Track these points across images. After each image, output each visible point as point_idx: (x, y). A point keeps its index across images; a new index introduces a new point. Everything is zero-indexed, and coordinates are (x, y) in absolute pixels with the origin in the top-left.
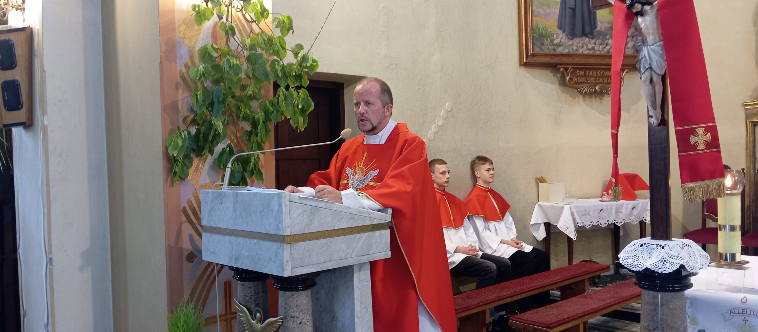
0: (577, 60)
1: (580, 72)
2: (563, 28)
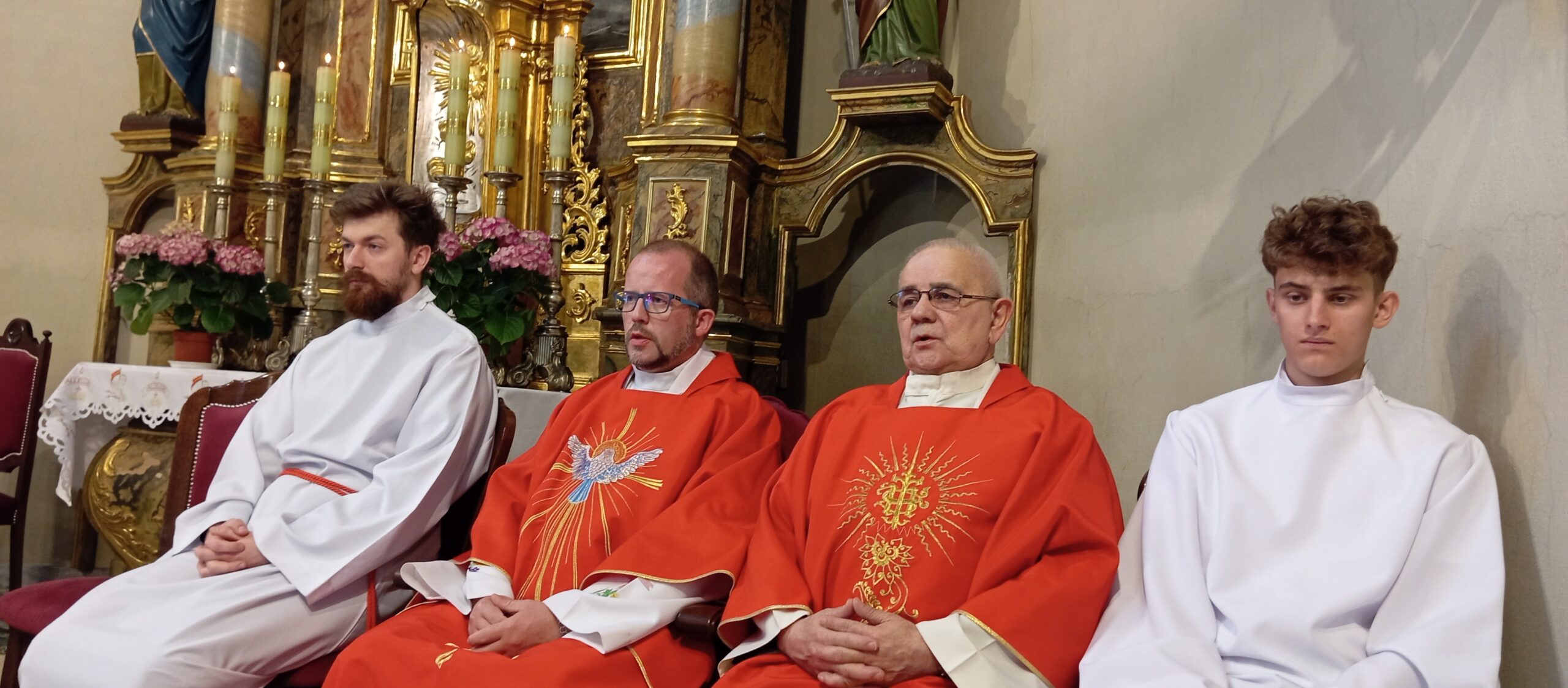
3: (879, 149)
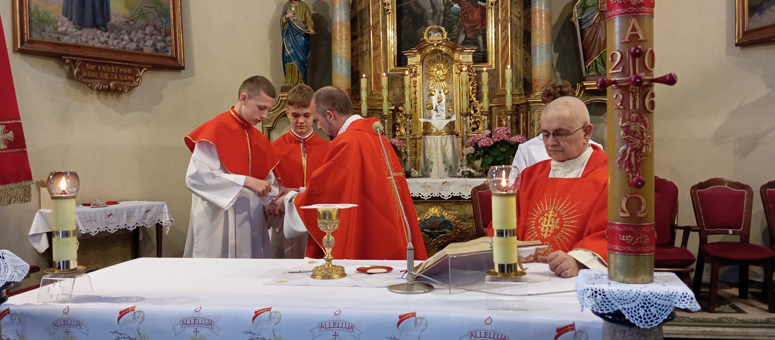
0: (87, 53)
1: (91, 66)
2: (69, 16)
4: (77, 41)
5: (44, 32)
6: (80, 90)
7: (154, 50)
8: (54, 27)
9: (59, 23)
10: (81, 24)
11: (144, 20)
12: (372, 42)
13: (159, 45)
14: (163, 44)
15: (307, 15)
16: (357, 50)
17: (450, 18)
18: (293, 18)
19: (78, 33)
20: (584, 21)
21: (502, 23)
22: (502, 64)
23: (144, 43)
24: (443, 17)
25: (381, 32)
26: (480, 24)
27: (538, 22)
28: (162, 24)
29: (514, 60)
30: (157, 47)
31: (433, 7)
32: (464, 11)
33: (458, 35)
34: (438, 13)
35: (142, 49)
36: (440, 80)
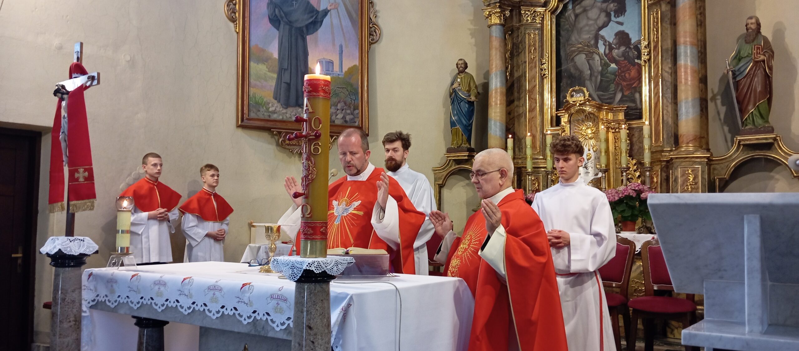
0: (290, 126)
2: (278, 99)
3: (750, 152)
4: (283, 117)
5: (259, 112)
6: (285, 154)
7: (344, 122)
8: (266, 108)
9: (270, 105)
10: (287, 105)
11: (336, 99)
12: (528, 105)
13: (348, 118)
14: (352, 117)
15: (472, 84)
16: (514, 113)
17: (607, 77)
18: (458, 88)
19: (284, 111)
20: (737, 73)
21: (654, 79)
22: (654, 120)
23: (336, 116)
24: (600, 77)
25: (538, 96)
26: (637, 82)
27: (683, 77)
28: (351, 100)
29: (665, 116)
30: (347, 119)
31: (591, 68)
32: (621, 70)
33: (615, 94)
34: (596, 74)
35: (334, 121)
36: (589, 138)
